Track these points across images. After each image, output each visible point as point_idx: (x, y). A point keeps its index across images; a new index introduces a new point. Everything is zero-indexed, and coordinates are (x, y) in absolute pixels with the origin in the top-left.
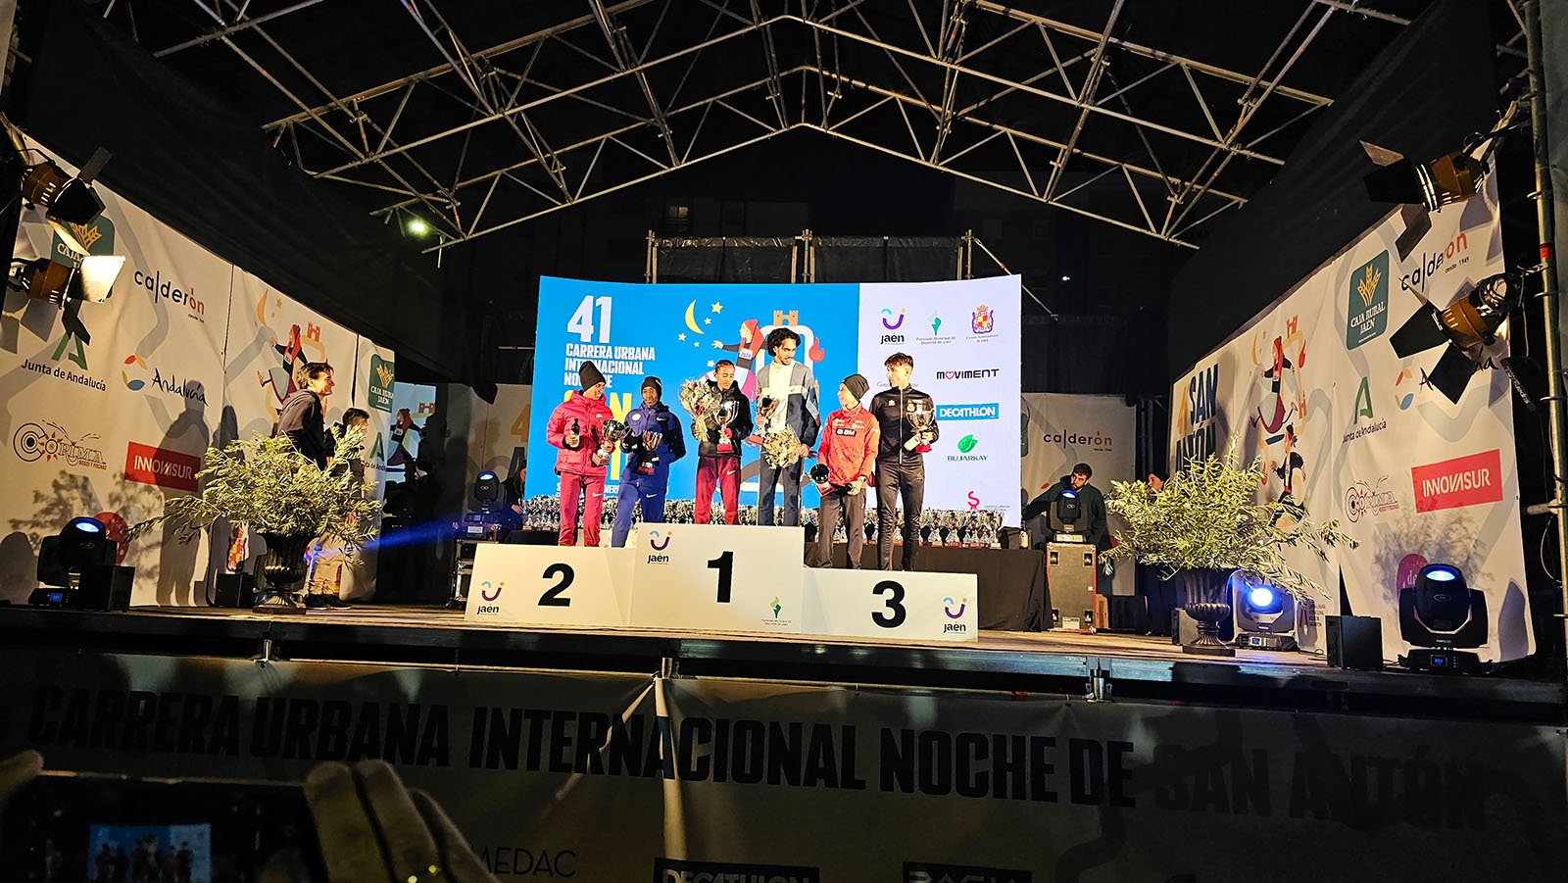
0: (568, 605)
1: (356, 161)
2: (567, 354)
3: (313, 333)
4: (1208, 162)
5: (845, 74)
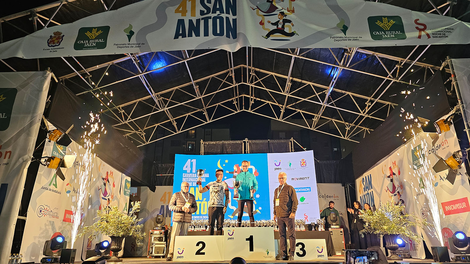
1: (120, 123)
2: (183, 177)
4: (357, 119)
5: (255, 97)
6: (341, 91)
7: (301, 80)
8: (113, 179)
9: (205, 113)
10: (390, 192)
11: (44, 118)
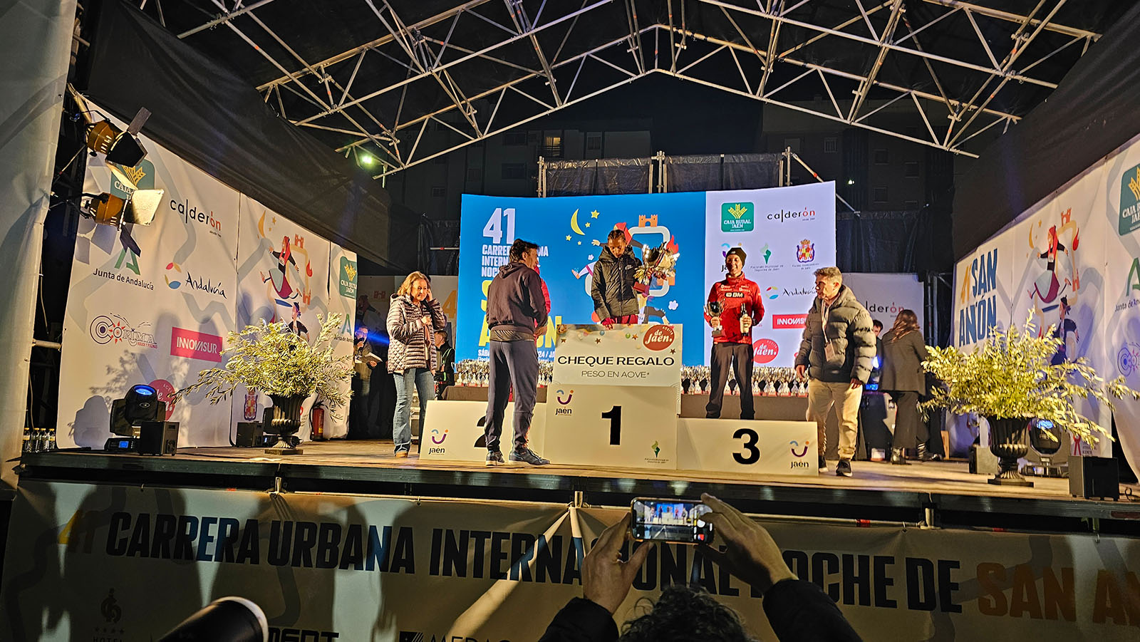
1: (324, 111)
2: (483, 253)
3: (299, 242)
4: (983, 87)
5: (690, 30)
9: (551, 82)
10: (1042, 299)
11: (72, 90)
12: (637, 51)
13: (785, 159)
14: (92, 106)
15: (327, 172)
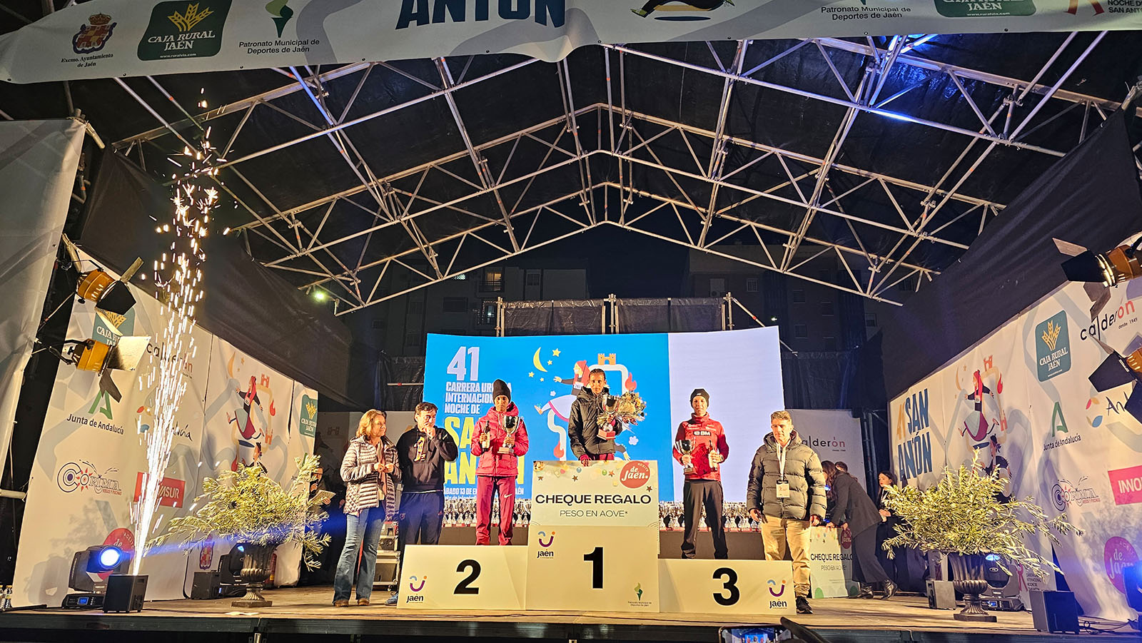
0: (477, 593)
1: (292, 254)
2: (447, 390)
3: (265, 382)
4: (898, 244)
5: (635, 188)
6: (856, 170)
7: (751, 143)
8: (268, 396)
9: (509, 230)
10: (972, 436)
11: (66, 241)
12: (589, 205)
13: (726, 303)
14: (83, 255)
15: (295, 312)
